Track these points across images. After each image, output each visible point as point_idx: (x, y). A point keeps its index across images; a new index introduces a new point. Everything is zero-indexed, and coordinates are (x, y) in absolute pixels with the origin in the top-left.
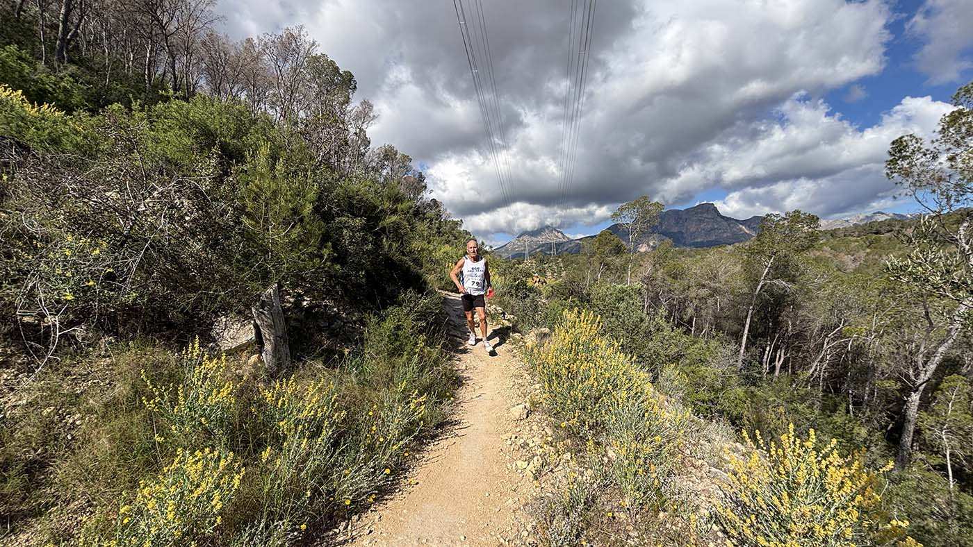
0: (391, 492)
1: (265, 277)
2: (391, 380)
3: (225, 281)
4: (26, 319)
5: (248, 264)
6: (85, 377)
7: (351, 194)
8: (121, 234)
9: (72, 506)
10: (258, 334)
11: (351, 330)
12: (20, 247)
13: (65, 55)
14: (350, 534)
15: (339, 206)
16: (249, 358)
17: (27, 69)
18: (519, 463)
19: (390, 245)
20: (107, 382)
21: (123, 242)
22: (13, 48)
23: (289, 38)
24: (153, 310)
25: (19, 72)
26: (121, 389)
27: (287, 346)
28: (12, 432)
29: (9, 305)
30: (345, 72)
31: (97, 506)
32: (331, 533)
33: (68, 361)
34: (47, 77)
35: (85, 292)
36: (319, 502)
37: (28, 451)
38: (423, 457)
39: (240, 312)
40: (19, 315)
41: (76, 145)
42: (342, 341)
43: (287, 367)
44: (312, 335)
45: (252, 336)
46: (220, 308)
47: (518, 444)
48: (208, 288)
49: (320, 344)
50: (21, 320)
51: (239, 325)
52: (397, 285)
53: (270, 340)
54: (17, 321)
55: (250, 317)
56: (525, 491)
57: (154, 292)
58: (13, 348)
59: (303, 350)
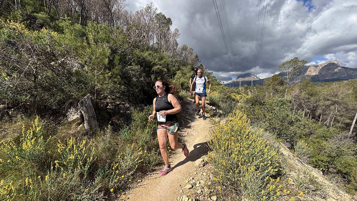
10: (82, 116)
23: (148, 8)
27: (96, 121)
30: (168, 18)
45: (79, 116)
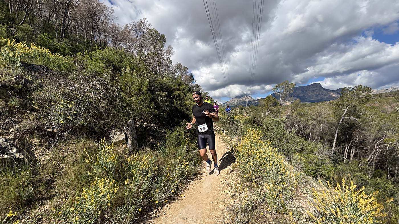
0: (174, 199)
1: (129, 115)
2: (176, 155)
3: (115, 116)
4: (48, 130)
5: (122, 110)
6: (67, 151)
7: (162, 83)
8: (79, 99)
9: (61, 196)
10: (126, 136)
11: (161, 136)
12: (47, 104)
13: (64, 35)
14: (157, 214)
15: (158, 88)
16: (123, 146)
17: (51, 41)
18: (226, 191)
19: (177, 103)
20: (74, 153)
21: (80, 102)
22: (46, 34)
23: (141, 23)
24: (90, 127)
25: (48, 43)
26: (78, 156)
27: (137, 142)
28: (43, 169)
29: (43, 125)
30: (162, 35)
31: (69, 197)
32: (150, 213)
33: (61, 145)
34: (57, 43)
35: (67, 120)
36: (146, 201)
37: (48, 176)
38: (188, 187)
39: (119, 128)
40: (46, 128)
41: (66, 68)
42: (158, 140)
43: (137, 150)
44: (146, 138)
45: (124, 137)
46: (113, 127)
47: (226, 183)
48: (108, 119)
49: (149, 141)
50: (47, 130)
51: (119, 133)
52: (179, 118)
53: (130, 139)
54: (45, 130)
55: (123, 130)
56: (227, 202)
57: (90, 120)
58: (44, 140)
59: (143, 143)
